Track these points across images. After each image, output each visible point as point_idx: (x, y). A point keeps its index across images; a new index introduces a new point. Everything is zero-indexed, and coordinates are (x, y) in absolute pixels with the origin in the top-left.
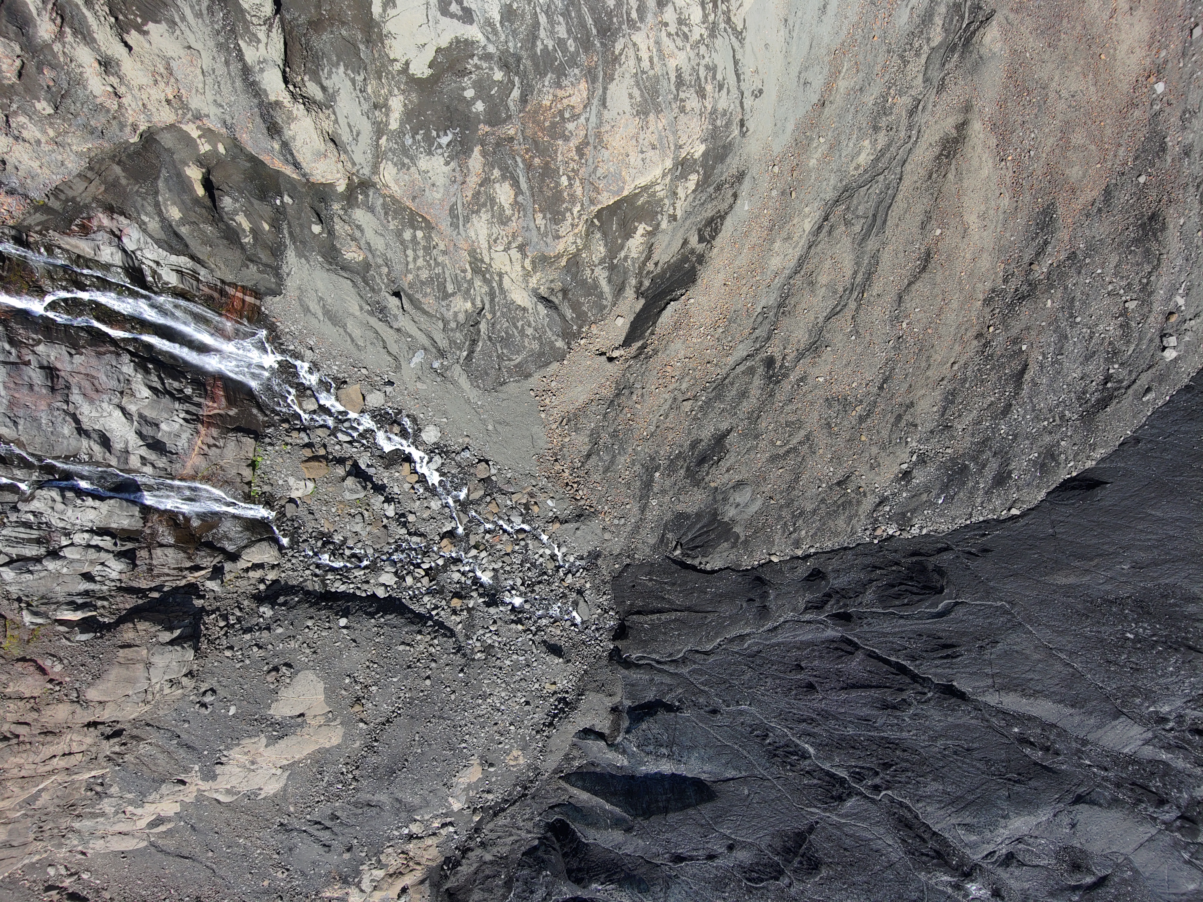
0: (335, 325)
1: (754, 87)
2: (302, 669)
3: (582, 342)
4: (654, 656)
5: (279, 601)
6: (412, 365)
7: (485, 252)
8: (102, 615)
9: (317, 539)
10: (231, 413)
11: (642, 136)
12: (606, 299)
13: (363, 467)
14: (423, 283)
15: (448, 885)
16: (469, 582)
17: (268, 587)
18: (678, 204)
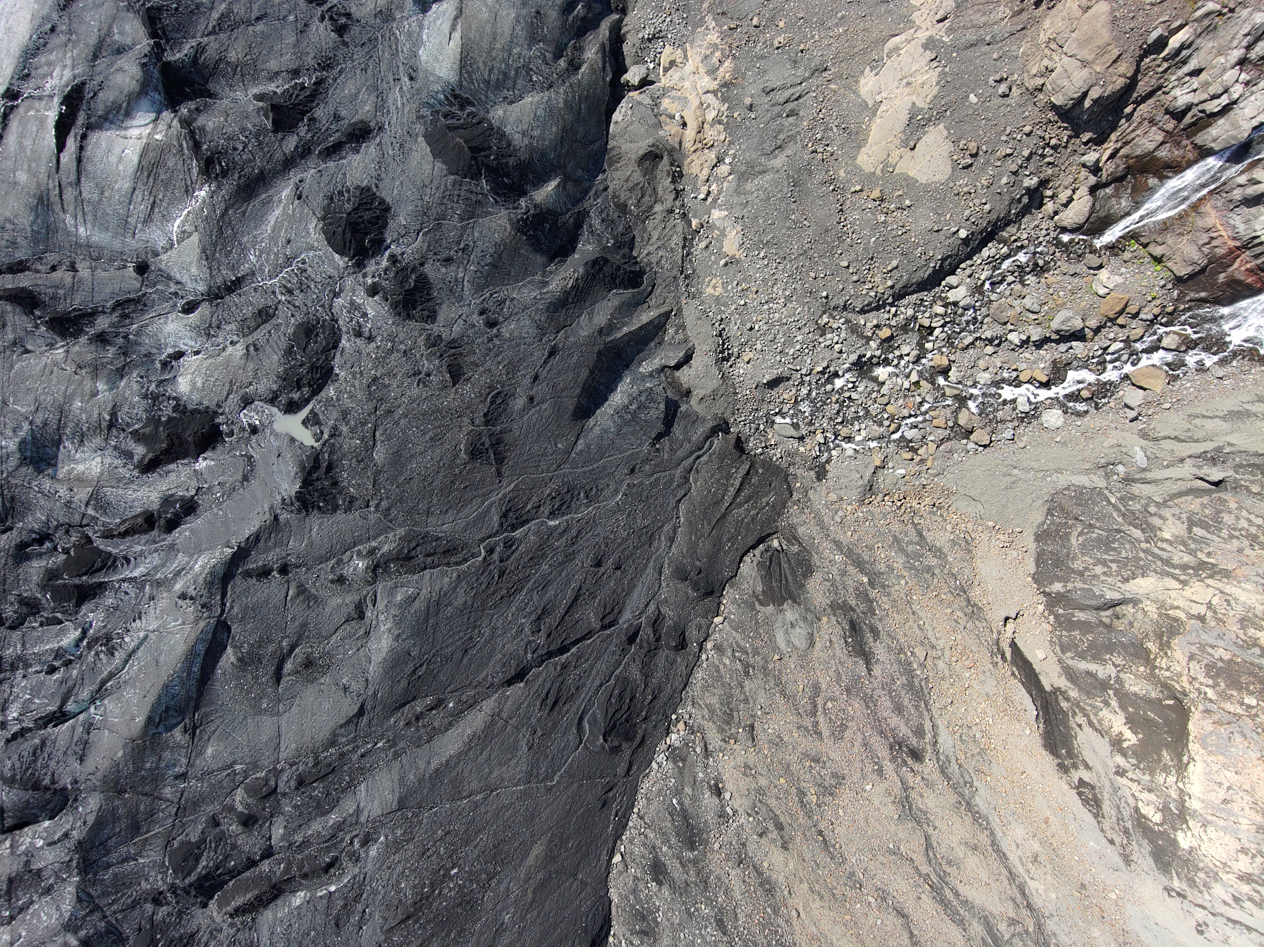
0: (1230, 412)
1: (1211, 929)
2: (952, 174)
3: (1041, 608)
4: (705, 458)
5: (1026, 197)
6: (1137, 449)
7: (1220, 585)
8: (1154, 60)
9: (1047, 263)
10: (1222, 275)
11: (1247, 798)
12: (1072, 658)
13: (1074, 344)
14: (1218, 512)
15: (666, 160)
16: (891, 356)
17: (1042, 197)
18: (1134, 786)
